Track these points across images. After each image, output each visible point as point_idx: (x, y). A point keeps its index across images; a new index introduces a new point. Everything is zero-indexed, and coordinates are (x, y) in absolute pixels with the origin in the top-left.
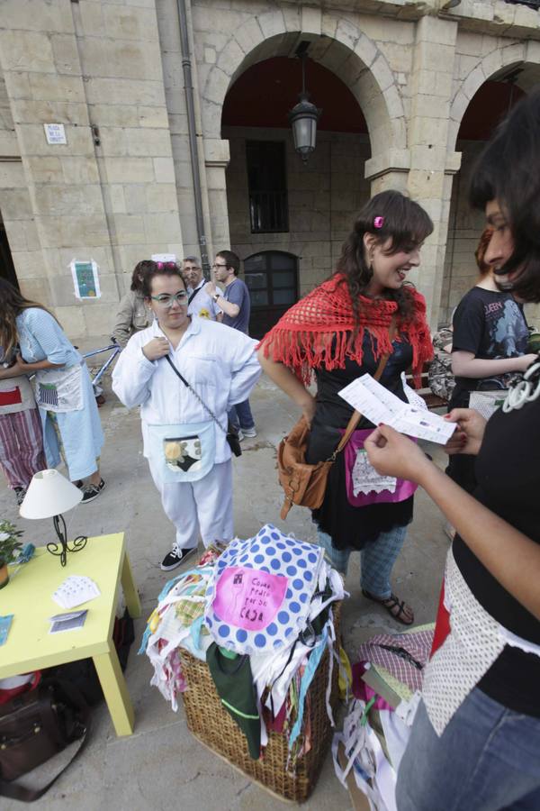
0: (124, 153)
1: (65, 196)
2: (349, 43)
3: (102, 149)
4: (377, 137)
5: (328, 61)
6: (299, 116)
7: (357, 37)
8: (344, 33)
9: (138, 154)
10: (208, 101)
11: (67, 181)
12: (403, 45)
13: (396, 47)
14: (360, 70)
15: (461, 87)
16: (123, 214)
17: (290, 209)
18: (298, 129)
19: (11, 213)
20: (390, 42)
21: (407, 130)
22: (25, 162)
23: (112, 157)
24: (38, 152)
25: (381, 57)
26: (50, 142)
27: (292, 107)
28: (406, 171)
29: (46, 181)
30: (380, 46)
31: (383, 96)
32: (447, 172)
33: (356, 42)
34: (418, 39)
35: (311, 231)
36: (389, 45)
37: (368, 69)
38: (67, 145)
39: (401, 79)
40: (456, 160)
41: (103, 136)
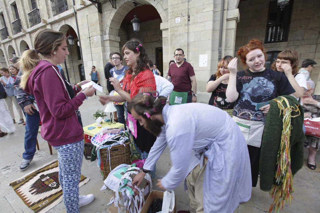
0: (196, 22)
1: (177, 38)
3: (190, 22)
9: (201, 21)
11: (178, 33)
16: (192, 42)
19: (164, 44)
22: (169, 30)
23: (192, 24)
24: (173, 26)
26: (176, 23)
29: (173, 34)
38: (180, 23)
41: (191, 18)
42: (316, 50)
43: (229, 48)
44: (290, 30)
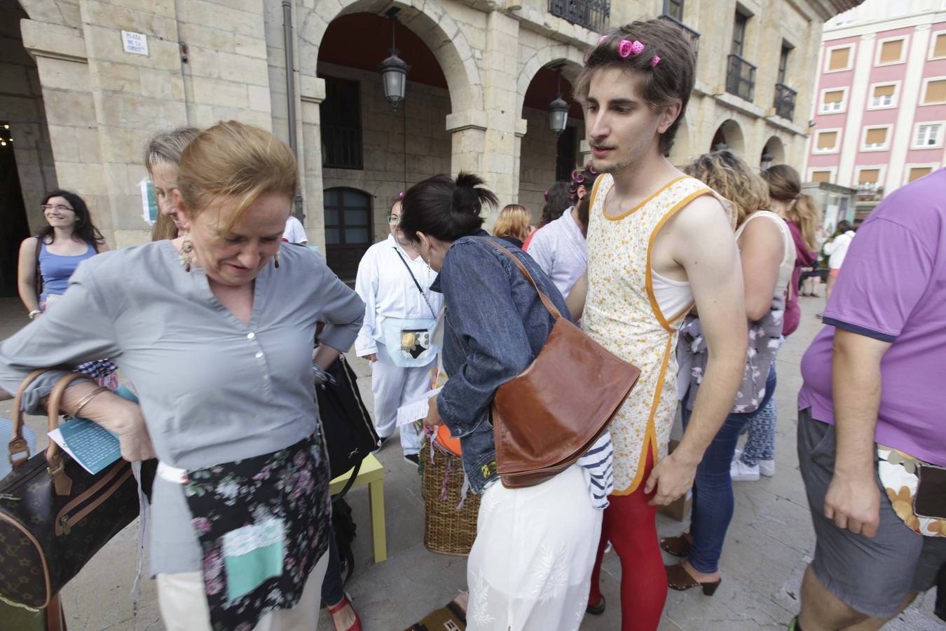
0: (216, 76)
1: (141, 108)
2: (435, 18)
3: (190, 67)
4: (457, 97)
5: (413, 26)
6: (390, 68)
7: (441, 14)
8: (430, 9)
9: (232, 78)
10: (305, 41)
11: (144, 93)
12: (479, 29)
13: (473, 29)
14: (443, 40)
15: (523, 69)
17: (365, 147)
18: (388, 79)
19: (59, 116)
20: (467, 24)
21: (483, 95)
22: (93, 66)
23: (203, 78)
24: (110, 57)
25: (460, 35)
26: (127, 50)
27: (383, 60)
28: (484, 129)
29: (118, 89)
30: (460, 25)
31: (463, 65)
32: (517, 135)
33: (440, 18)
34: (490, 27)
35: (386, 171)
36: (467, 26)
37: (450, 41)
38: (148, 57)
39: (478, 55)
40: (523, 126)
41: (193, 55)
43: (313, 173)
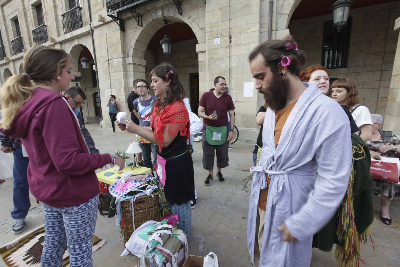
0: (239, 44)
1: (217, 62)
3: (231, 44)
6: (337, 7)
9: (245, 43)
10: (281, 14)
11: (218, 57)
16: (235, 67)
18: (335, 14)
19: (201, 69)
22: (207, 52)
23: (235, 46)
24: (211, 48)
26: (215, 44)
29: (212, 57)
38: (220, 44)
41: (233, 39)
42: (381, 78)
44: (350, 54)
